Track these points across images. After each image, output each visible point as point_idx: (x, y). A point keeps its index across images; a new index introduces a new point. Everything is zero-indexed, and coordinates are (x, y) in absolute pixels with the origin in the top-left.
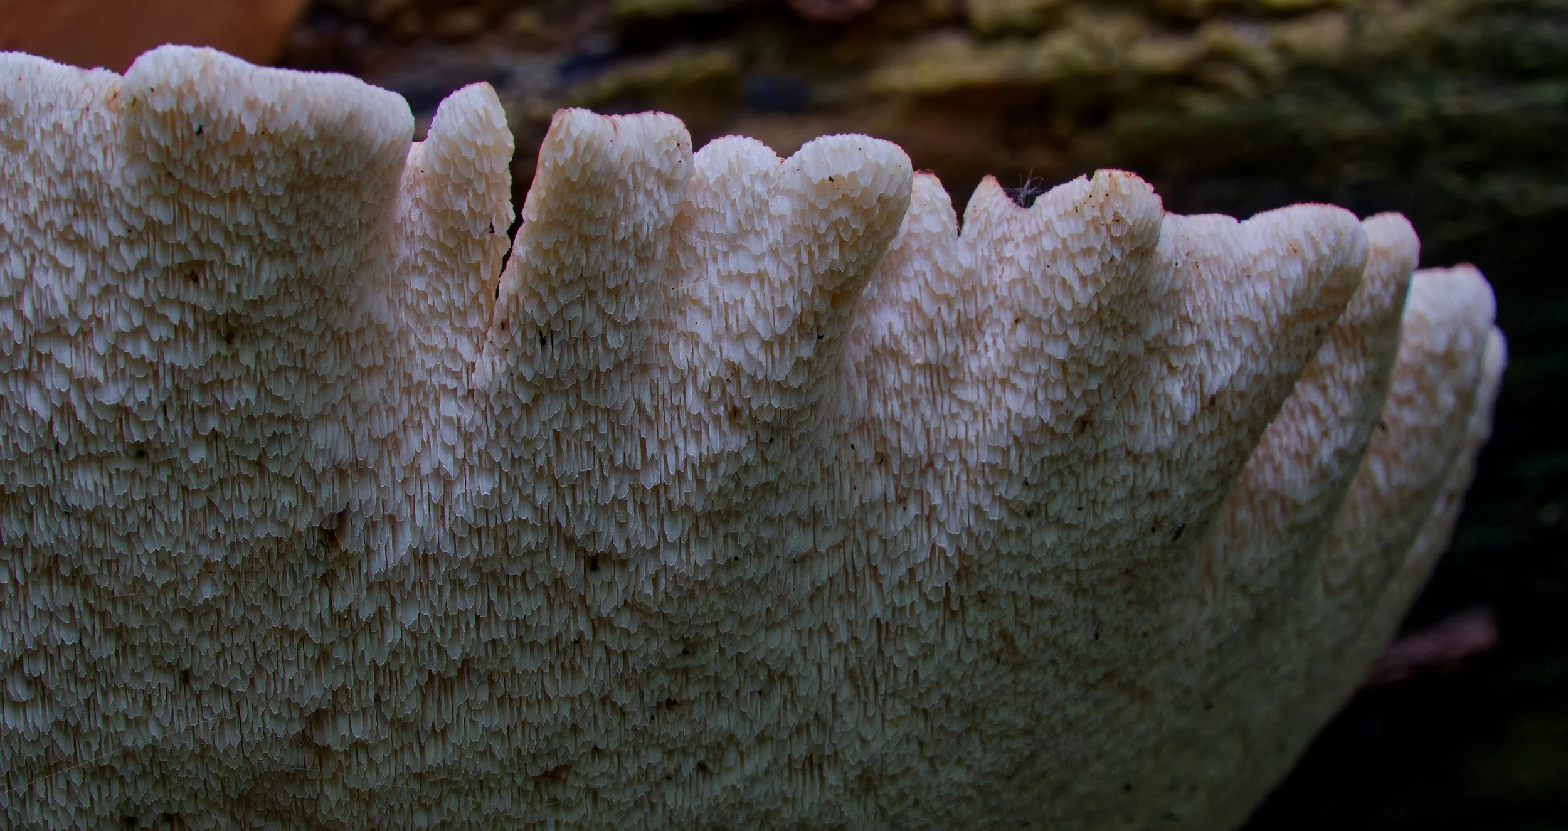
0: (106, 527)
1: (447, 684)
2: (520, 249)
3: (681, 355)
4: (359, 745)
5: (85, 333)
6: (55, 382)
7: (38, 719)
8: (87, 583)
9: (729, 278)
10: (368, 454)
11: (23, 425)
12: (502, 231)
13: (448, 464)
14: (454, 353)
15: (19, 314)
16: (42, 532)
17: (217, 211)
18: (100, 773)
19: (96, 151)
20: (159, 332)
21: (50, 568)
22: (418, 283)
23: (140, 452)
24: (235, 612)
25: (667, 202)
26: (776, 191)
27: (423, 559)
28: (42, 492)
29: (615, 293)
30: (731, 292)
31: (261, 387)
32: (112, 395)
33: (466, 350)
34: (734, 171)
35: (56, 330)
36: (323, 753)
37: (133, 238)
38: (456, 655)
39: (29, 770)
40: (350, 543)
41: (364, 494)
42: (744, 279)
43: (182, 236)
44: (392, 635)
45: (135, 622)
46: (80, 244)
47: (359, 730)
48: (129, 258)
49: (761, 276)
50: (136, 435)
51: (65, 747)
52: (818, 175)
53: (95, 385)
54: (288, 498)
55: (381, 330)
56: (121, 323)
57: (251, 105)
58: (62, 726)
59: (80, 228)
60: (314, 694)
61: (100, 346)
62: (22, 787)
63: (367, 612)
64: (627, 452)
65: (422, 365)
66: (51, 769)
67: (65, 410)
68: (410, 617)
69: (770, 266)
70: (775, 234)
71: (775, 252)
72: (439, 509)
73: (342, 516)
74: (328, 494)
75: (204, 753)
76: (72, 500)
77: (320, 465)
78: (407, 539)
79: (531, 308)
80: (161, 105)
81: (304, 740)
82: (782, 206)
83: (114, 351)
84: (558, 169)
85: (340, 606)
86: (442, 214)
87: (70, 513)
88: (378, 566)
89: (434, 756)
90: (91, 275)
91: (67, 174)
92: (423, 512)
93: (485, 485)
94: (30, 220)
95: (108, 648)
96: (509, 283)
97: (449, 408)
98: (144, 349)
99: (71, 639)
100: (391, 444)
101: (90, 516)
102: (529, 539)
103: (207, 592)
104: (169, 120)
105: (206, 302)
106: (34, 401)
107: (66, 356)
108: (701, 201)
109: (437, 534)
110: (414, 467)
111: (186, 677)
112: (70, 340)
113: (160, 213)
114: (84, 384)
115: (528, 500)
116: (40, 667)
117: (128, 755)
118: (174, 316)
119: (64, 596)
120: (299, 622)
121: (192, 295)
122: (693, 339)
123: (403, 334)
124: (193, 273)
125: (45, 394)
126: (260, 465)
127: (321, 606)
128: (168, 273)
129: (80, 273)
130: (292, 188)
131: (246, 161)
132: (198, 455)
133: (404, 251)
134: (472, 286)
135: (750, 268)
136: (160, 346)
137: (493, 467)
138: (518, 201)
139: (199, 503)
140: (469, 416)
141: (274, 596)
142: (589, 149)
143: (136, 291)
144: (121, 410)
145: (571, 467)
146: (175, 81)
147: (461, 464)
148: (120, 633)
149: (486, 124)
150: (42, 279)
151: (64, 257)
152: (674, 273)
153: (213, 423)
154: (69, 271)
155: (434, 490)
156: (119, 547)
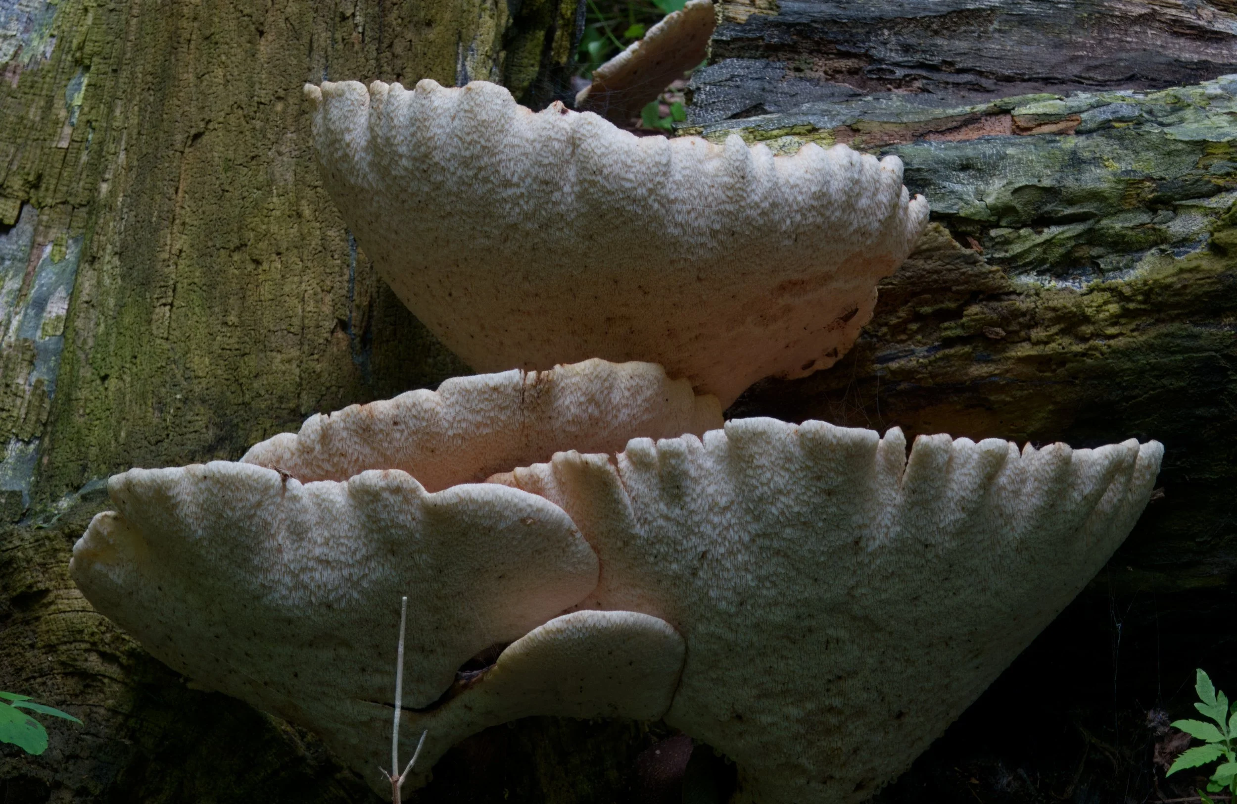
0: (794, 543)
1: (887, 578)
2: (908, 470)
3: (949, 494)
4: (862, 594)
5: (788, 493)
6: (779, 505)
7: (773, 592)
8: (788, 557)
9: (961, 474)
10: (867, 521)
11: (771, 517)
12: (903, 464)
13: (889, 524)
14: (890, 495)
15: (769, 487)
16: (776, 544)
17: (825, 463)
18: (790, 605)
19: (791, 446)
20: (809, 493)
21: (777, 553)
22: (881, 477)
23: (804, 523)
24: (830, 563)
25: (946, 457)
26: (974, 452)
27: (882, 547)
28: (776, 534)
29: (933, 480)
30: (962, 478)
31: (838, 507)
32: (796, 509)
33: (894, 494)
34: (963, 447)
35: (780, 492)
36: (853, 597)
37: (802, 469)
38: (890, 571)
39: (770, 605)
40: (862, 544)
41: (866, 532)
42: (966, 475)
43: (816, 469)
44: (873, 567)
45: (802, 566)
46: (788, 470)
47: (863, 591)
48: (801, 475)
49: (970, 474)
50: (803, 520)
51: (780, 599)
52: (984, 449)
53: (791, 507)
54: (845, 534)
55: (871, 490)
56: (798, 491)
57: (835, 436)
58: (780, 594)
59: (787, 466)
60: (851, 583)
61: (793, 496)
62: (768, 610)
63: (867, 561)
64: (936, 519)
65: (882, 498)
66: (776, 604)
67: (783, 513)
68: (878, 562)
69: (972, 472)
70: (973, 464)
71: (973, 468)
72: (886, 535)
73: (860, 538)
74: (857, 533)
75: (820, 599)
76: (785, 536)
77: (854, 525)
78: (877, 542)
79: (911, 485)
80: (810, 436)
81: (849, 594)
82: (976, 456)
83: (797, 498)
84: (917, 451)
85: (859, 560)
86: (887, 460)
87: (784, 539)
88: (870, 549)
89: (883, 596)
90: (790, 478)
91: (783, 451)
92: (882, 536)
93: (898, 529)
94: (773, 463)
95: (794, 573)
96: (905, 478)
97: (889, 509)
98: (805, 498)
99: (783, 571)
100: (874, 518)
101: (790, 540)
102: (910, 542)
103: (822, 559)
104: (812, 440)
105: (823, 486)
106: (774, 510)
107: (783, 499)
108: (955, 454)
109: (886, 541)
110: (880, 524)
111: (816, 580)
112: (784, 495)
113: (810, 464)
114: (788, 507)
115: (910, 532)
116: (774, 578)
117: (798, 601)
118: (814, 489)
119: (781, 560)
120: (847, 565)
121: (819, 484)
122: (953, 490)
123: (877, 490)
124: (819, 478)
125: (777, 509)
126: (838, 526)
127: (854, 561)
128: (812, 478)
129: (787, 477)
130: (846, 458)
131: (833, 451)
132: (820, 524)
133: (877, 468)
134: (895, 478)
135: (967, 472)
136: (810, 497)
137: (900, 524)
138: (908, 457)
139: (821, 537)
140: (894, 511)
141: (841, 558)
142: (926, 446)
143: (803, 483)
144: (799, 513)
145: (921, 523)
146: (813, 430)
147: (892, 523)
148: (798, 569)
149: (899, 438)
150: (776, 479)
151: (783, 473)
152: (948, 472)
153: (825, 516)
154: (784, 477)
155: (885, 530)
156: (798, 548)
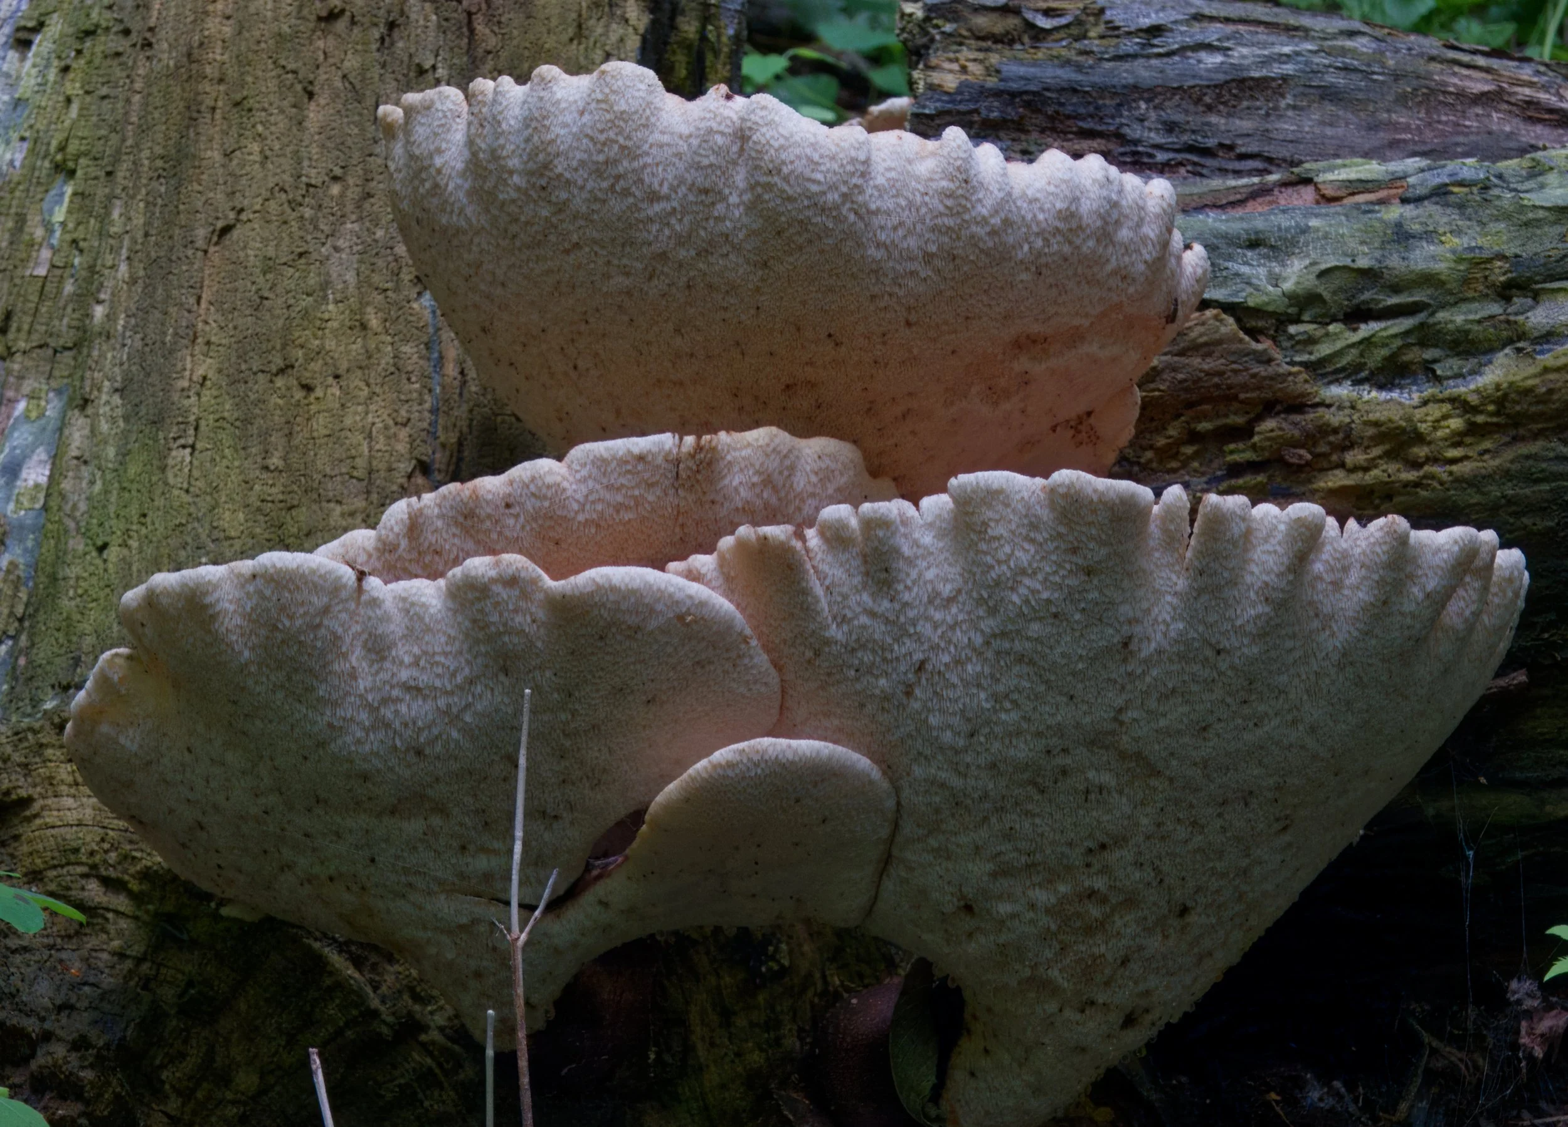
0: (1042, 643)
1: (1167, 697)
2: (1193, 542)
3: (1249, 579)
4: (1135, 720)
5: (1035, 573)
6: (1023, 591)
7: (1014, 716)
8: (1034, 664)
9: (1264, 553)
10: (1139, 614)
11: (1010, 607)
12: (1186, 536)
13: (1168, 619)
14: (1169, 579)
15: (1009, 567)
16: (1018, 646)
17: (1084, 529)
18: (1039, 734)
19: (1038, 507)
20: (1062, 572)
21: (1020, 659)
22: (1157, 555)
23: (1055, 616)
24: (1090, 673)
25: (1243, 526)
26: (1280, 522)
27: (1159, 652)
28: (1018, 632)
29: (1226, 558)
30: (1265, 558)
31: (1101, 592)
32: (1045, 595)
33: (1174, 578)
34: (1266, 515)
35: (1023, 572)
36: (1122, 724)
37: (1052, 539)
38: (1170, 686)
39: (1010, 735)
40: (1133, 646)
41: (1137, 629)
42: (1269, 553)
43: (1071, 538)
44: (1148, 679)
45: (1053, 678)
46: (1032, 541)
47: (1135, 715)
48: (1051, 546)
49: (1275, 552)
50: (1054, 610)
51: (1025, 726)
52: (1294, 517)
53: (1038, 592)
54: (1111, 631)
55: (1144, 571)
56: (1048, 569)
57: (1095, 491)
58: (1024, 718)
59: (1032, 535)
60: (1119, 702)
61: (1040, 577)
62: (1007, 741)
63: (1139, 671)
64: (1230, 613)
65: (1158, 583)
66: (1019, 733)
67: (1027, 602)
68: (1154, 673)
69: (1278, 548)
70: (1280, 538)
71: (1280, 543)
72: (1165, 635)
73: (1130, 638)
74: (1126, 630)
75: (1078, 726)
76: (1029, 634)
77: (1122, 619)
78: (1153, 645)
79: (1196, 563)
80: (1062, 490)
81: (1115, 719)
82: (1282, 527)
83: (1046, 579)
84: (1205, 515)
85: (1129, 669)
86: (1165, 531)
87: (1028, 639)
88: (1143, 654)
89: (1162, 723)
90: (1037, 552)
91: (1026, 516)
92: (1159, 636)
93: (1181, 626)
94: (1013, 533)
95: (1042, 689)
96: (1189, 554)
97: (1169, 598)
98: (1057, 579)
99: (1028, 685)
100: (1148, 611)
101: (1036, 639)
102: (1196, 644)
103: (1080, 666)
104: (1065, 496)
105: (1080, 561)
106: (1015, 598)
107: (1027, 581)
108: (1254, 525)
109: (1164, 643)
110: (1156, 620)
111: (1072, 697)
112: (1030, 576)
113: (1062, 530)
114: (1034, 592)
115: (1196, 631)
116: (1016, 696)
117: (1049, 727)
118: (1068, 566)
119: (1026, 669)
120: (1114, 676)
121: (1074, 559)
122: (1252, 573)
123: (1151, 573)
124: (1074, 551)
125: (1019, 595)
126: (1100, 620)
127: (1122, 670)
128: (1066, 551)
129: (1032, 551)
130: (1111, 521)
131: (1094, 512)
132: (1077, 617)
133: (1152, 543)
134: (1176, 556)
135: (1270, 549)
136: (1064, 577)
137: (1184, 619)
138: (1192, 525)
139: (1077, 634)
140: (1175, 601)
141: (1105, 667)
142: (1216, 508)
143: (1054, 558)
144: (1048, 601)
145: (1210, 619)
146: (1067, 482)
147: (1173, 618)
148: (1047, 682)
149: (1180, 499)
150: (1017, 554)
151: (1026, 546)
152: (1246, 550)
153: (1083, 605)
154: (1028, 551)
155: (1162, 627)
156: (1048, 651)
